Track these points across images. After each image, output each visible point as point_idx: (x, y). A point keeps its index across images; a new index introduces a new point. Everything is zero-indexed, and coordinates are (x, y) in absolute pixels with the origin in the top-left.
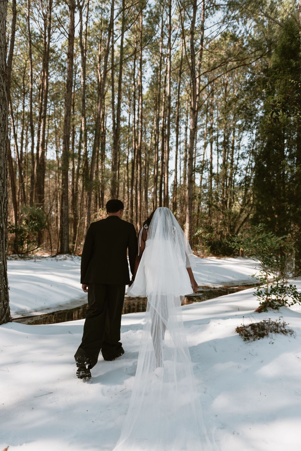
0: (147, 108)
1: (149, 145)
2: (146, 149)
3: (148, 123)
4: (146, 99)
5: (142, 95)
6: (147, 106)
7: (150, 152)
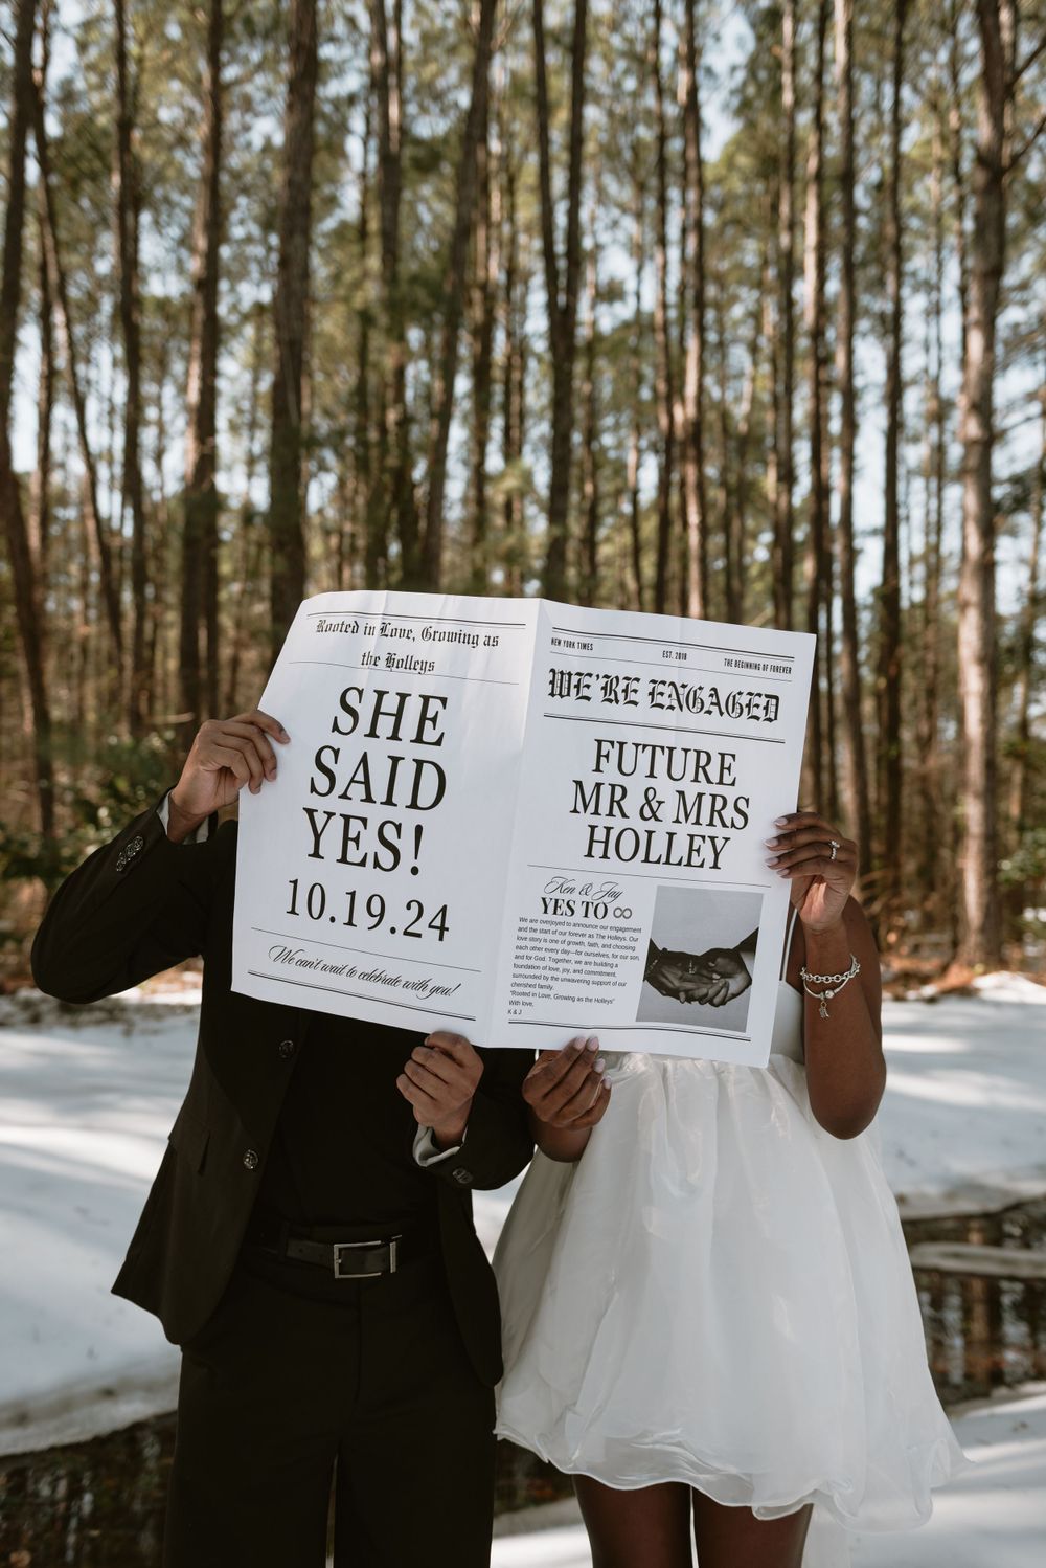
0: (724, 225)
1: (741, 410)
2: (726, 430)
3: (735, 299)
4: (719, 181)
5: (700, 162)
6: (728, 213)
7: (745, 445)
